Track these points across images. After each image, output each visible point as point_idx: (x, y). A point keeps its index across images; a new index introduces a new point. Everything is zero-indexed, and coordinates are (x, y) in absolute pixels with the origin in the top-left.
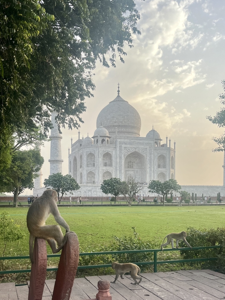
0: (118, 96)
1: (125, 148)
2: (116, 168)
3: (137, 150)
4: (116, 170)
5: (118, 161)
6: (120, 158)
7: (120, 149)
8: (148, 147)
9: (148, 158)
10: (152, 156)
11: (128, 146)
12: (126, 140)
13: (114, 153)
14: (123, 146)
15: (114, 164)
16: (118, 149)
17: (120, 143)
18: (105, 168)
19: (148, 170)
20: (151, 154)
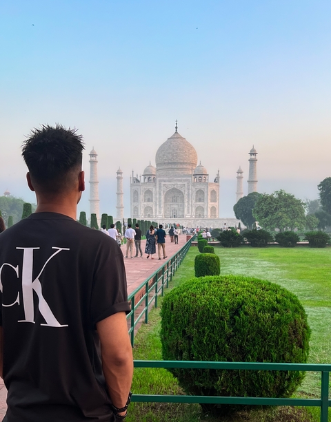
0: (176, 132)
1: (164, 185)
2: (156, 203)
3: (175, 187)
4: (156, 205)
5: (158, 196)
6: (160, 194)
7: (160, 187)
8: (186, 183)
9: (186, 193)
10: (190, 191)
11: (167, 183)
12: (165, 178)
13: (154, 190)
14: (163, 183)
15: (154, 200)
16: (158, 186)
17: (160, 181)
18: (145, 203)
19: (186, 204)
20: (189, 189)
